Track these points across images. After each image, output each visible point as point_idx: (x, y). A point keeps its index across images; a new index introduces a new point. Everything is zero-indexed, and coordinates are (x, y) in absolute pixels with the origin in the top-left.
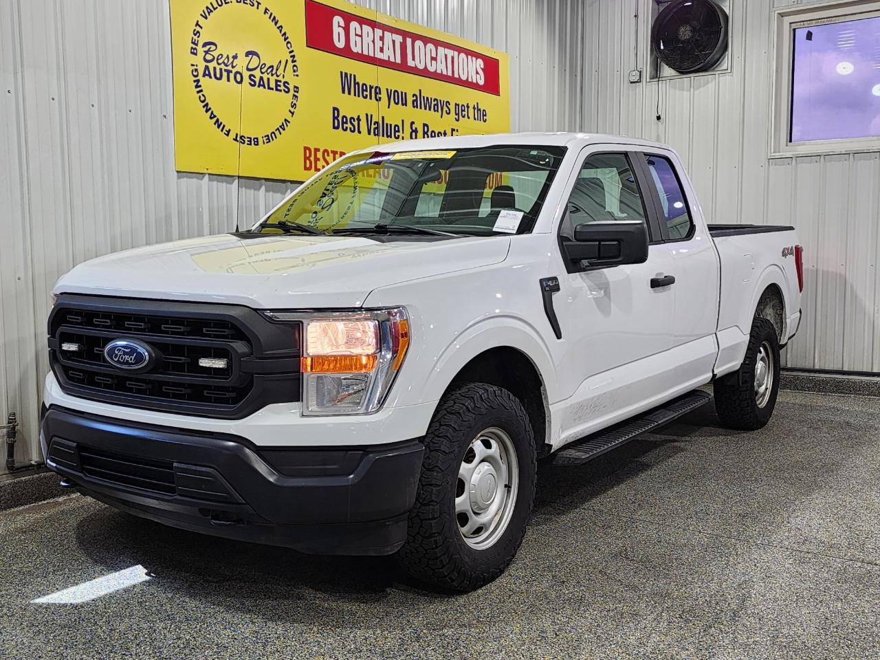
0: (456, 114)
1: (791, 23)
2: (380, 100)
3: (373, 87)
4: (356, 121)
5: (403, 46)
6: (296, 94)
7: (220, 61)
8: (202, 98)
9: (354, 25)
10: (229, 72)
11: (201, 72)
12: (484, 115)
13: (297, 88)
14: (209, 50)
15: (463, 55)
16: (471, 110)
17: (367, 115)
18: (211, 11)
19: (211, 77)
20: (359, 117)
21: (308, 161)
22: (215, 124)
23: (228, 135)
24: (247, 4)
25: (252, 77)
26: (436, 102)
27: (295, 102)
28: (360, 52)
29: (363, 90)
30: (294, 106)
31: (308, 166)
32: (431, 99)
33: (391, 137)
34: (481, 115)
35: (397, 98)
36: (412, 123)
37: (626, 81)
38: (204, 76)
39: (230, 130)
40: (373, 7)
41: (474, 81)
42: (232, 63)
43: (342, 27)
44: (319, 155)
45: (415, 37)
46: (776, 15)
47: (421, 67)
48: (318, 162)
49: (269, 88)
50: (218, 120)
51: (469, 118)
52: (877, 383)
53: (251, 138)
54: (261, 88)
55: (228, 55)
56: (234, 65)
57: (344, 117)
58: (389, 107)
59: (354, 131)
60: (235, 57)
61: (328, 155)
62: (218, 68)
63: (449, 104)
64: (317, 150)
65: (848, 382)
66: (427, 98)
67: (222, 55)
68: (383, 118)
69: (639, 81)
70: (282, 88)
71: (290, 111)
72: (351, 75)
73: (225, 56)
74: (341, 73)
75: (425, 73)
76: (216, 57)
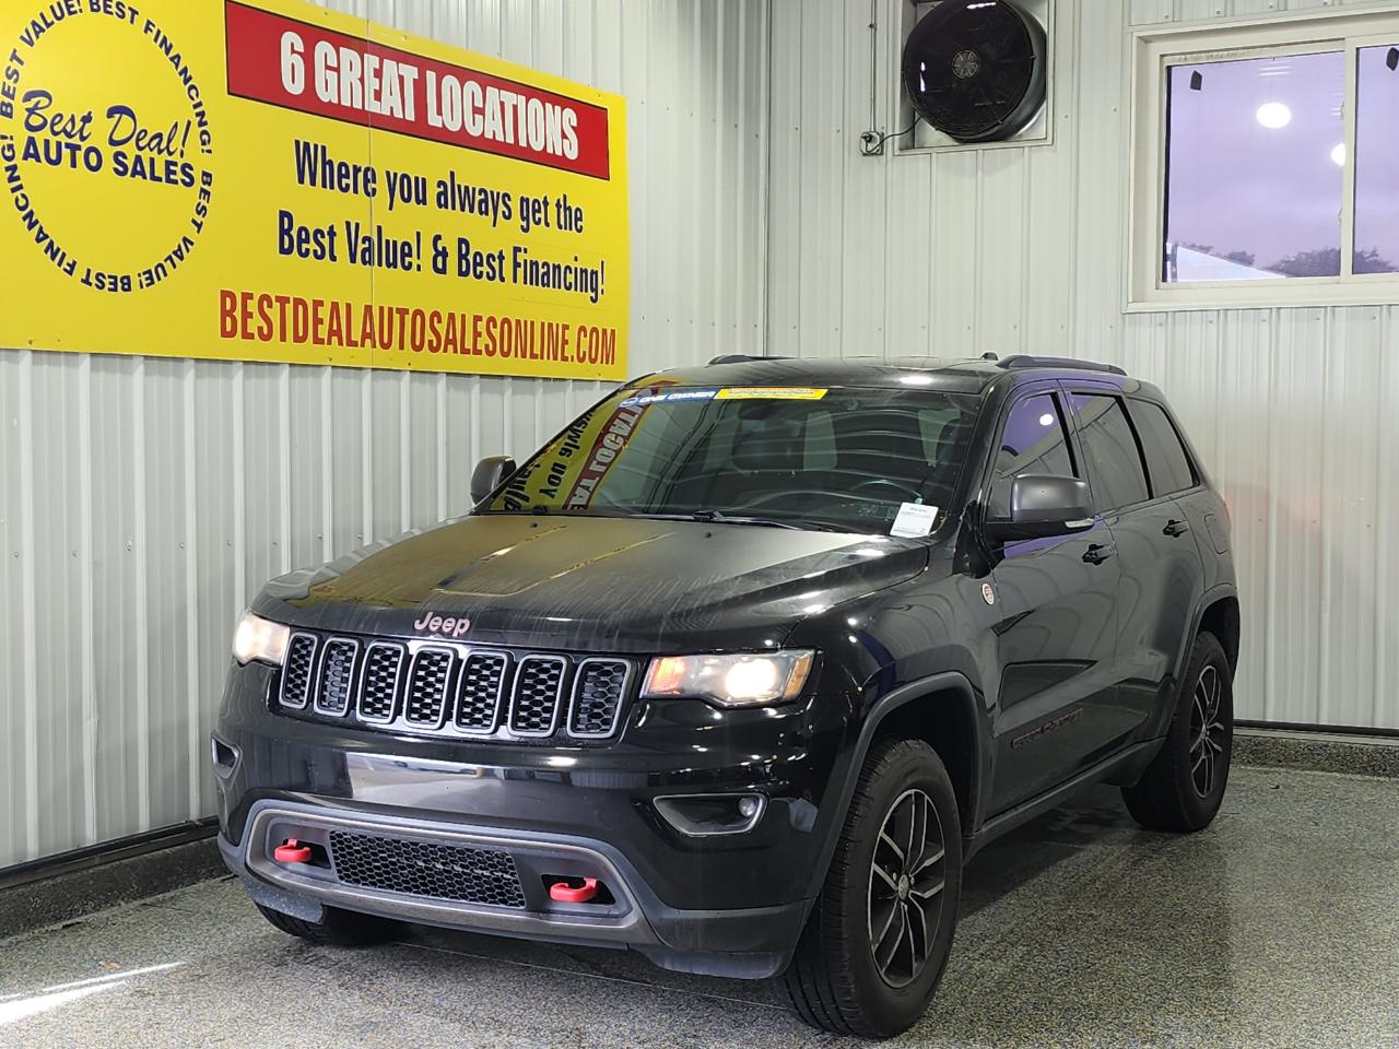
0: (523, 219)
1: (1162, 56)
2: (374, 194)
3: (359, 170)
4: (327, 237)
5: (420, 86)
6: (206, 187)
7: (57, 129)
8: (22, 202)
9: (323, 48)
10: (74, 148)
11: (20, 151)
12: (577, 219)
13: (209, 175)
14: (36, 106)
15: (535, 103)
16: (552, 209)
17: (348, 224)
18: (43, 30)
19: (38, 160)
20: (331, 228)
21: (228, 319)
22: (46, 251)
23: (70, 273)
24: (111, 13)
25: (120, 158)
26: (483, 197)
27: (204, 203)
28: (335, 101)
29: (341, 176)
30: (201, 210)
31: (229, 329)
32: (474, 189)
33: (395, 267)
34: (572, 218)
35: (408, 189)
36: (438, 238)
37: (854, 149)
38: (25, 158)
39: (75, 263)
40: (361, 14)
41: (559, 153)
42: (81, 130)
43: (299, 53)
44: (252, 306)
45: (443, 69)
46: (1135, 39)
47: (454, 127)
48: (249, 320)
49: (154, 178)
50: (51, 244)
51: (547, 224)
52: (1326, 746)
53: (115, 278)
54: (139, 177)
55: (73, 116)
56: (85, 135)
57: (301, 229)
58: (391, 208)
59: (321, 257)
60: (87, 119)
61: (270, 306)
62: (53, 140)
63: (509, 199)
64: (247, 297)
65: (1274, 744)
66: (467, 188)
67: (61, 115)
68: (379, 228)
69: (880, 152)
70: (179, 176)
71: (194, 222)
72: (316, 146)
73: (67, 118)
74: (297, 143)
75: (461, 139)
76: (49, 121)
